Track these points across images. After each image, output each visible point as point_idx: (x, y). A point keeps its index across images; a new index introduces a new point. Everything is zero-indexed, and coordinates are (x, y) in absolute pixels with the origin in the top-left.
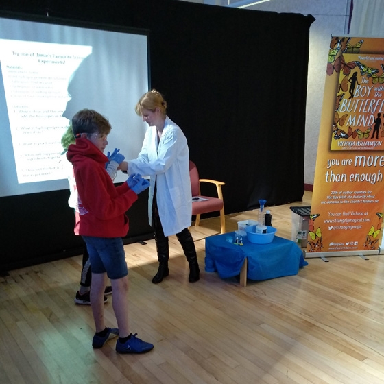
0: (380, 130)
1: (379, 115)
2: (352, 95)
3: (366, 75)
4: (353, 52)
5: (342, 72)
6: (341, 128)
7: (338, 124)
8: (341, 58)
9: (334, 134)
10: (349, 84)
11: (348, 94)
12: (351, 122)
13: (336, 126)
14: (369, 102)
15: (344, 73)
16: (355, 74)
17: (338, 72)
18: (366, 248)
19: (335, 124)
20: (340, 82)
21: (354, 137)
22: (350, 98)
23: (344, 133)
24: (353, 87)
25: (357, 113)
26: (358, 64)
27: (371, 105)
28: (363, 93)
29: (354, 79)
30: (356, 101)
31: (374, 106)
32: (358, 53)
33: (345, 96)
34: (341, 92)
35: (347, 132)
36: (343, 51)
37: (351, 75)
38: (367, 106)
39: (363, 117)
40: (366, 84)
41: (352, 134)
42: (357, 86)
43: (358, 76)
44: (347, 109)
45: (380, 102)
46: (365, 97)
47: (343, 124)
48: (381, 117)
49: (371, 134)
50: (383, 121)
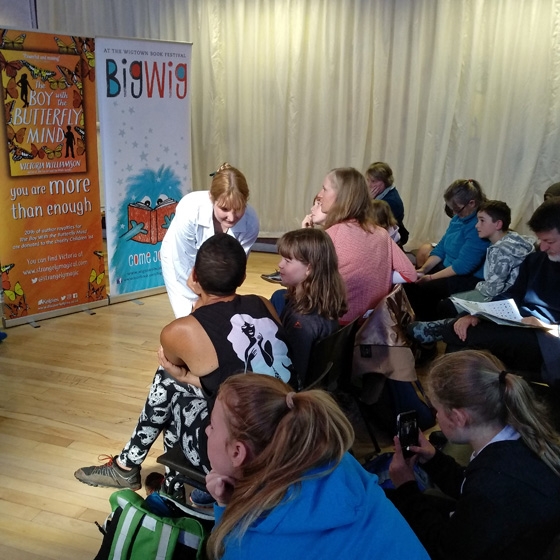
0: (75, 147)
1: (69, 128)
2: (27, 104)
3: (39, 78)
4: (14, 49)
5: (4, 72)
6: (20, 146)
7: (15, 140)
9: (11, 155)
10: (19, 90)
12: (33, 138)
13: (12, 144)
14: (52, 112)
15: (7, 74)
16: (24, 76)
18: (91, 299)
19: (10, 141)
20: (5, 86)
21: (42, 157)
22: (24, 107)
23: (26, 152)
24: (25, 92)
26: (26, 64)
27: (55, 116)
28: (41, 101)
29: (24, 81)
30: (33, 111)
31: (59, 116)
33: (16, 105)
34: (9, 99)
35: (30, 151)
38: (51, 117)
39: (49, 131)
40: (43, 90)
41: (37, 153)
42: (30, 93)
44: (23, 120)
45: (67, 112)
46: (45, 106)
47: (21, 141)
48: (72, 130)
49: (64, 151)
50: (76, 135)
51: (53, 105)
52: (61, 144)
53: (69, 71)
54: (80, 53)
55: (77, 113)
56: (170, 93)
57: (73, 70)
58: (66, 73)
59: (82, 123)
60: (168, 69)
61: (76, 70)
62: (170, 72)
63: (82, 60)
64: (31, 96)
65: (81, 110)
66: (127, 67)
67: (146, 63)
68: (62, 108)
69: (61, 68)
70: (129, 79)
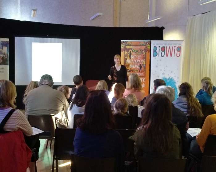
0: (142, 70)
1: (141, 64)
2: (130, 58)
3: (134, 52)
4: (129, 45)
5: (126, 51)
8: (125, 47)
10: (129, 55)
11: (129, 58)
12: (131, 67)
14: (137, 60)
15: (127, 51)
16: (131, 52)
17: (125, 51)
20: (126, 54)
24: (130, 55)
25: (133, 64)
26: (131, 49)
27: (137, 61)
28: (134, 58)
29: (130, 53)
30: (132, 60)
31: (139, 61)
32: (131, 45)
34: (126, 57)
35: (130, 70)
36: (126, 45)
37: (129, 52)
38: (136, 62)
39: (135, 65)
40: (135, 55)
41: (132, 70)
42: (131, 56)
43: (132, 52)
44: (129, 62)
45: (140, 60)
46: (135, 59)
47: (128, 67)
48: (142, 65)
49: (139, 71)
50: (142, 67)
51: (137, 59)
52: (138, 69)
53: (142, 50)
54: (146, 45)
55: (143, 61)
56: (174, 55)
57: (143, 50)
58: (141, 50)
59: (144, 63)
60: (174, 48)
61: (144, 50)
62: (175, 49)
63: (146, 47)
64: (132, 56)
65: (144, 60)
66: (160, 48)
67: (166, 47)
68: (139, 59)
69: (140, 49)
70: (161, 51)
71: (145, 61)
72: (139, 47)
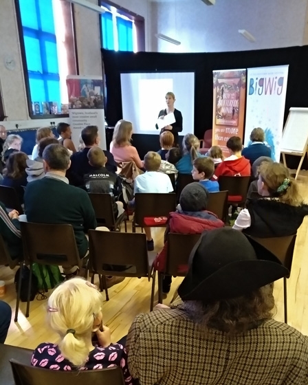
0: (235, 115)
2: (223, 98)
4: (221, 78)
5: (218, 87)
8: (217, 81)
9: (217, 116)
16: (223, 88)
19: (217, 111)
20: (218, 92)
24: (222, 94)
25: (225, 107)
26: (223, 83)
29: (223, 90)
32: (223, 78)
35: (222, 115)
36: (218, 78)
37: (221, 89)
38: (229, 103)
47: (220, 112)
48: (235, 109)
49: (231, 117)
50: (236, 111)
51: (230, 99)
52: (231, 114)
54: (240, 77)
59: (238, 106)
61: (238, 84)
63: (241, 80)
65: (238, 100)
66: (258, 81)
69: (234, 84)
70: (258, 86)
71: (239, 102)
72: (232, 80)
